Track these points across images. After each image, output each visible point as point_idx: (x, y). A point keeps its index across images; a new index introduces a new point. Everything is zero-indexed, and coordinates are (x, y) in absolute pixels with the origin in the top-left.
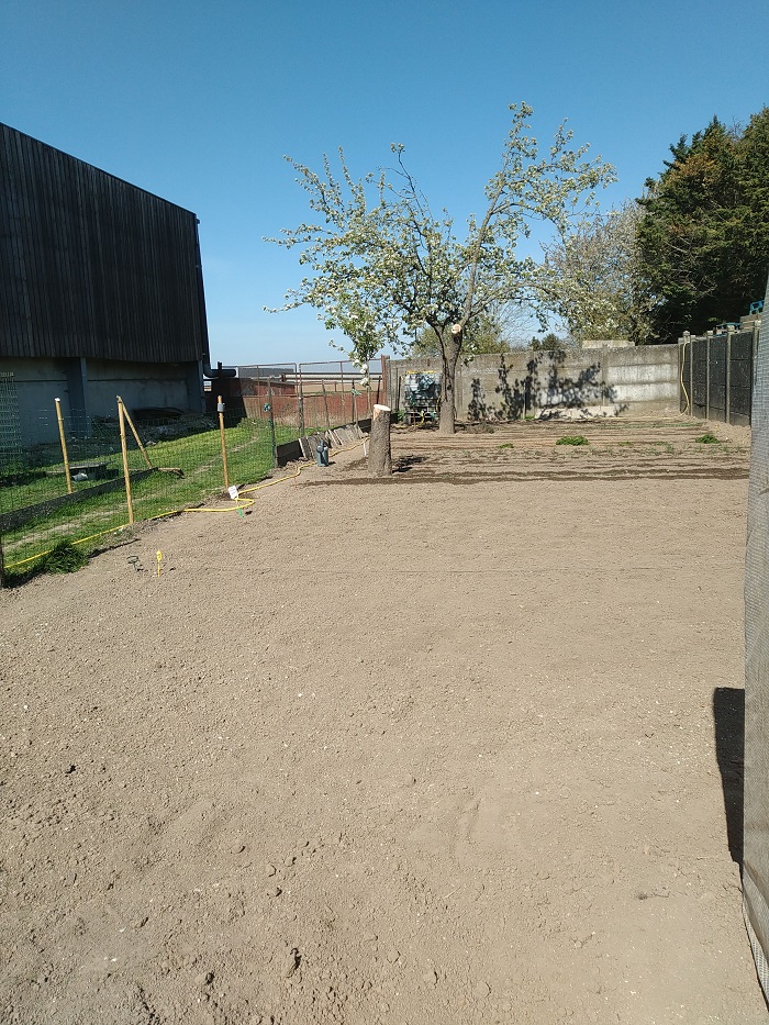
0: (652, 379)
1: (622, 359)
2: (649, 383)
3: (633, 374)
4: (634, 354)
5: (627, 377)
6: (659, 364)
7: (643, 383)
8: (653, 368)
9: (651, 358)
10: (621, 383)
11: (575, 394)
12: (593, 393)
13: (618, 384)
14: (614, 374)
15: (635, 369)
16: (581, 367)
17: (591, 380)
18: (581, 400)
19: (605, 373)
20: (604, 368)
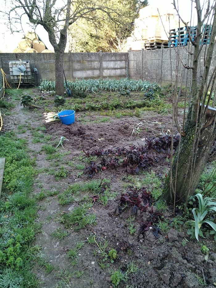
0: (119, 67)
1: (108, 58)
2: (118, 69)
3: (112, 65)
4: (112, 56)
5: (110, 66)
6: (121, 60)
7: (115, 69)
8: (119, 62)
9: (118, 58)
11: (89, 73)
12: (97, 73)
13: (106, 69)
14: (105, 64)
15: (112, 62)
16: (91, 61)
17: (96, 67)
18: (92, 75)
19: (101, 64)
20: (101, 62)
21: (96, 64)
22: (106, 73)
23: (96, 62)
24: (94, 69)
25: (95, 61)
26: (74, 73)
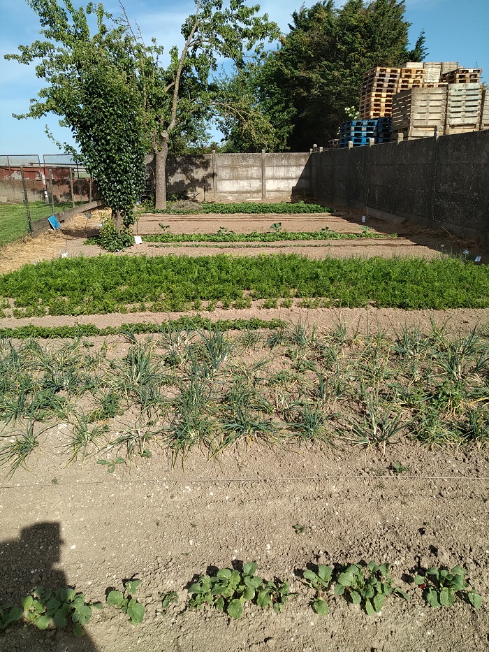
0: (294, 176)
1: (274, 162)
2: (292, 179)
3: (281, 172)
4: (282, 159)
5: (278, 174)
6: (298, 166)
7: (288, 179)
8: (294, 168)
9: (293, 162)
10: (274, 178)
11: (244, 185)
12: (256, 184)
13: (272, 179)
14: (269, 172)
15: (283, 169)
16: (248, 166)
17: (254, 176)
18: (248, 188)
19: (263, 170)
20: (263, 167)
21: (255, 171)
22: (271, 185)
23: (255, 168)
24: (252, 178)
25: (254, 166)
26: (219, 183)
